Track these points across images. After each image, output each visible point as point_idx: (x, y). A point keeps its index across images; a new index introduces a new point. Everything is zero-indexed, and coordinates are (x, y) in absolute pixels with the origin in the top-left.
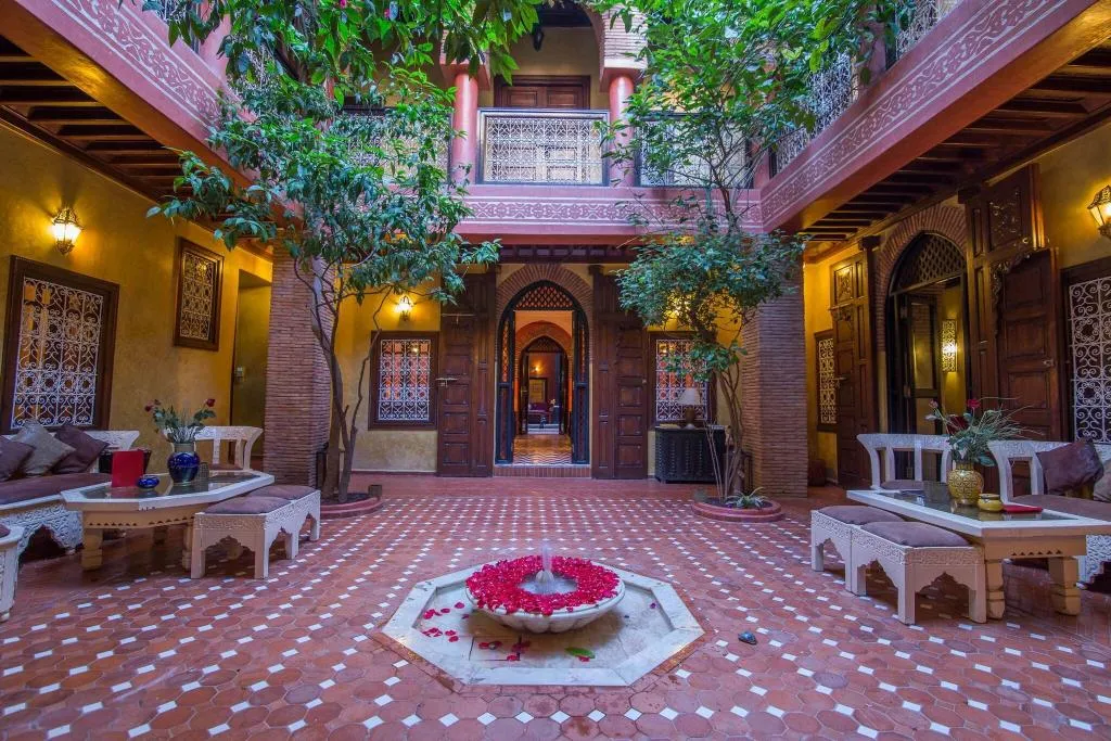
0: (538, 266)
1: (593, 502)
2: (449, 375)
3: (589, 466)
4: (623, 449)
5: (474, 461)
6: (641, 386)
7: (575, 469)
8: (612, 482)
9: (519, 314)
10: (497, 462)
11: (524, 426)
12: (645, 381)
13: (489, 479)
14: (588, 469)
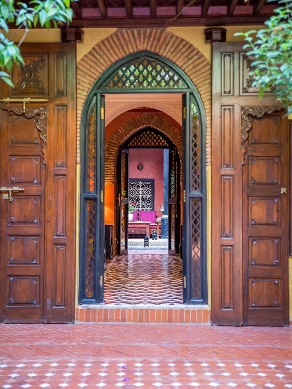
0: (135, 31)
1: (213, 367)
2: (13, 184)
3: (207, 307)
4: (254, 286)
5: (49, 301)
6: (279, 196)
7: (188, 311)
8: (240, 331)
9: (109, 98)
10: (81, 302)
11: (123, 241)
12: (283, 190)
13: (70, 325)
14: (206, 311)
